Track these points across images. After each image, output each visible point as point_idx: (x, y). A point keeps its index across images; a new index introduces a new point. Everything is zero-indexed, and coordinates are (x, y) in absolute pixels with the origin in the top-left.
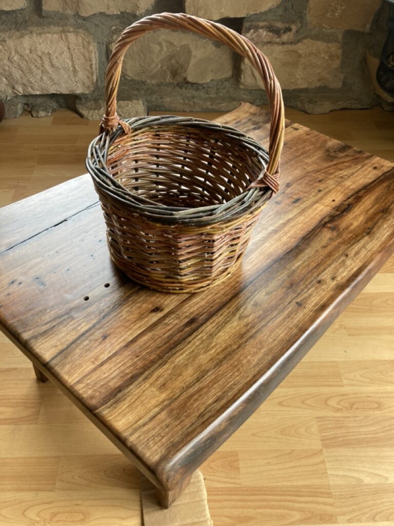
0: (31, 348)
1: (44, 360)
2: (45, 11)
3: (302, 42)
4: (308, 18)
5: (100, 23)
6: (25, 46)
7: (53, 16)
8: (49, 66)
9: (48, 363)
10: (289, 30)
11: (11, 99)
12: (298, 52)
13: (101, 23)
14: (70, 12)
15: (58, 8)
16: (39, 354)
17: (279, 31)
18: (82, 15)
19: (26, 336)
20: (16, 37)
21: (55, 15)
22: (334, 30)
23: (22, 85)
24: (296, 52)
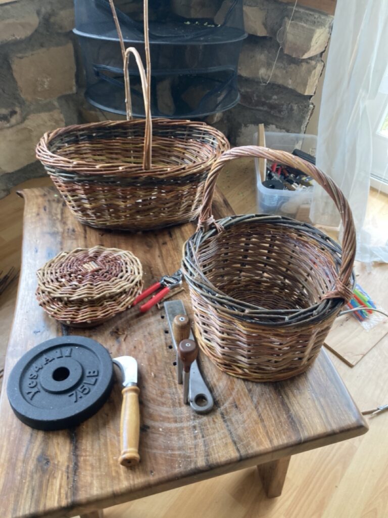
0: (217, 463)
1: (236, 458)
3: (28, 119)
4: (23, 96)
9: (241, 456)
10: (13, 113)
12: (27, 128)
16: (227, 459)
17: (7, 117)
19: (201, 463)
22: (48, 100)
24: (25, 128)
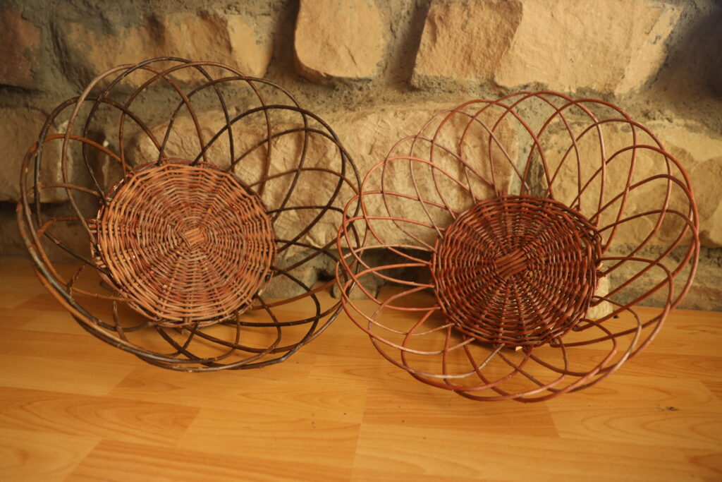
2: (419, 76)
5: (528, 110)
6: (362, 137)
7: (435, 85)
8: (403, 183)
11: (295, 256)
13: (531, 109)
14: (473, 79)
15: (448, 71)
18: (501, 83)
20: (346, 120)
21: (439, 84)
23: (328, 226)
